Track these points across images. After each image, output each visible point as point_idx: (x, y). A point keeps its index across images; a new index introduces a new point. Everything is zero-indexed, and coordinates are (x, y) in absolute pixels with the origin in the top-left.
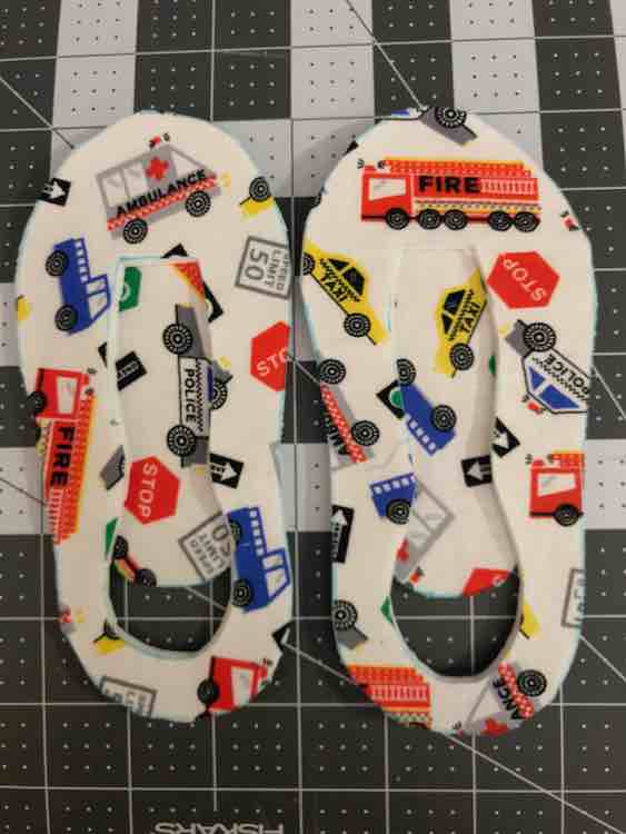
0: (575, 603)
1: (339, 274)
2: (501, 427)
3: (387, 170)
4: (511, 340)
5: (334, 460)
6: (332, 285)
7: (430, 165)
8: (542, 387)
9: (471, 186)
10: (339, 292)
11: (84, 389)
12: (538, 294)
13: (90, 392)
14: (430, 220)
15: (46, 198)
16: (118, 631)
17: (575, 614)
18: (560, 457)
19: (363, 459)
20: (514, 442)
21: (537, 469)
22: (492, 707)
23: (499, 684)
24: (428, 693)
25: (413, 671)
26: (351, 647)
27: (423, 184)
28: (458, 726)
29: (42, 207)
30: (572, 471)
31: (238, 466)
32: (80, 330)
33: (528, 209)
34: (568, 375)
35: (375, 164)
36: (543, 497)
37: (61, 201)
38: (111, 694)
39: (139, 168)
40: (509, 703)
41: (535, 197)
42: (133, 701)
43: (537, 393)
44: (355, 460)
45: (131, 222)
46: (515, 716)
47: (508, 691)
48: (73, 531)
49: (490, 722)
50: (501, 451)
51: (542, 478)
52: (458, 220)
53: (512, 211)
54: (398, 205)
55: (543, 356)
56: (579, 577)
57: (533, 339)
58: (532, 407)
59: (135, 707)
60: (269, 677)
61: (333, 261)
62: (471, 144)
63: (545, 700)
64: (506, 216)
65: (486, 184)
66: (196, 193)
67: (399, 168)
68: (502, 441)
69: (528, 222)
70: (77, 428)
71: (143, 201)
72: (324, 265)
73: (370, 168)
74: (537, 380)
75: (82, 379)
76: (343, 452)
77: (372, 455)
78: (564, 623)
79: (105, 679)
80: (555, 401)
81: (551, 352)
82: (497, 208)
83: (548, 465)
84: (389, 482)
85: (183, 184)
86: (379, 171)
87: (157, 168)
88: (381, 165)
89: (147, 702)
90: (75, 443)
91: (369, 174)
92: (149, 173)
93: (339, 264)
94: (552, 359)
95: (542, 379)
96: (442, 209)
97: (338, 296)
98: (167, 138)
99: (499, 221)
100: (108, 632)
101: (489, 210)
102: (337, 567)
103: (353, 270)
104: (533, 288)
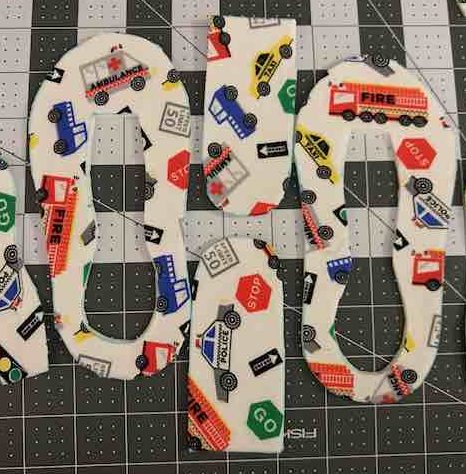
0: (435, 334)
1: (316, 143)
2: (399, 234)
3: (344, 88)
4: (407, 186)
5: (308, 246)
6: (311, 149)
7: (368, 87)
8: (424, 214)
9: (390, 100)
10: (314, 154)
11: (72, 187)
12: (425, 162)
13: (75, 190)
14: (367, 117)
15: (50, 79)
16: (89, 328)
17: (435, 340)
18: (432, 252)
19: (324, 247)
20: (405, 243)
21: (418, 258)
22: (387, 389)
23: (391, 376)
24: (352, 379)
25: (345, 367)
26: (312, 352)
27: (364, 97)
28: (368, 398)
29: (47, 84)
30: (438, 261)
31: (160, 232)
32: (70, 153)
33: (421, 115)
34: (438, 207)
35: (338, 85)
36: (421, 274)
37: (58, 80)
38: (85, 365)
39: (104, 63)
40: (396, 387)
41: (425, 108)
42: (97, 369)
43: (420, 216)
44: (319, 247)
45: (99, 93)
46: (399, 394)
47: (396, 380)
48: (64, 270)
49: (385, 397)
50: (398, 248)
51: (420, 263)
52: (382, 119)
53: (413, 115)
54: (349, 108)
55: (425, 197)
56: (438, 319)
57: (420, 187)
58: (417, 224)
59: (99, 372)
60: (177, 353)
61: (312, 136)
62: (392, 76)
63: (416, 386)
64: (409, 118)
65: (399, 99)
66: (137, 78)
67: (351, 88)
68: (399, 242)
69: (421, 121)
70: (67, 210)
71: (106, 82)
72: (307, 138)
73: (335, 87)
74: (421, 209)
75: (70, 182)
76: (313, 242)
77: (328, 245)
78: (429, 345)
79: (81, 356)
80: (430, 222)
81: (429, 194)
82: (404, 113)
83: (424, 257)
84: (337, 261)
85: (129, 72)
86: (340, 89)
87: (114, 63)
88: (341, 85)
89: (106, 369)
90: (66, 218)
91: (334, 90)
92: (110, 66)
93: (316, 138)
94: (430, 198)
95: (423, 209)
96: (374, 112)
97: (314, 156)
98: (121, 47)
99: (405, 120)
100: (83, 329)
101: (400, 114)
102: (305, 306)
103: (323, 141)
104: (422, 158)
